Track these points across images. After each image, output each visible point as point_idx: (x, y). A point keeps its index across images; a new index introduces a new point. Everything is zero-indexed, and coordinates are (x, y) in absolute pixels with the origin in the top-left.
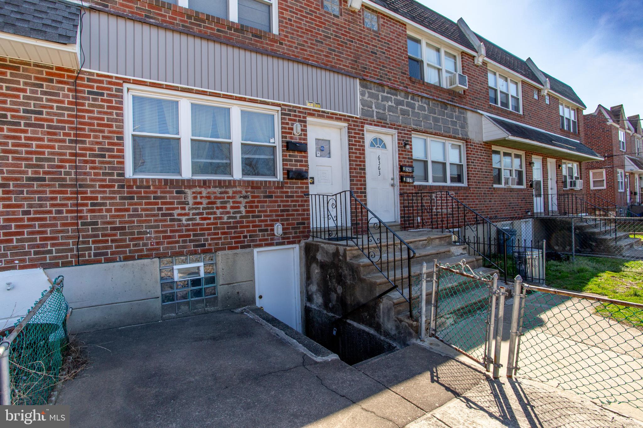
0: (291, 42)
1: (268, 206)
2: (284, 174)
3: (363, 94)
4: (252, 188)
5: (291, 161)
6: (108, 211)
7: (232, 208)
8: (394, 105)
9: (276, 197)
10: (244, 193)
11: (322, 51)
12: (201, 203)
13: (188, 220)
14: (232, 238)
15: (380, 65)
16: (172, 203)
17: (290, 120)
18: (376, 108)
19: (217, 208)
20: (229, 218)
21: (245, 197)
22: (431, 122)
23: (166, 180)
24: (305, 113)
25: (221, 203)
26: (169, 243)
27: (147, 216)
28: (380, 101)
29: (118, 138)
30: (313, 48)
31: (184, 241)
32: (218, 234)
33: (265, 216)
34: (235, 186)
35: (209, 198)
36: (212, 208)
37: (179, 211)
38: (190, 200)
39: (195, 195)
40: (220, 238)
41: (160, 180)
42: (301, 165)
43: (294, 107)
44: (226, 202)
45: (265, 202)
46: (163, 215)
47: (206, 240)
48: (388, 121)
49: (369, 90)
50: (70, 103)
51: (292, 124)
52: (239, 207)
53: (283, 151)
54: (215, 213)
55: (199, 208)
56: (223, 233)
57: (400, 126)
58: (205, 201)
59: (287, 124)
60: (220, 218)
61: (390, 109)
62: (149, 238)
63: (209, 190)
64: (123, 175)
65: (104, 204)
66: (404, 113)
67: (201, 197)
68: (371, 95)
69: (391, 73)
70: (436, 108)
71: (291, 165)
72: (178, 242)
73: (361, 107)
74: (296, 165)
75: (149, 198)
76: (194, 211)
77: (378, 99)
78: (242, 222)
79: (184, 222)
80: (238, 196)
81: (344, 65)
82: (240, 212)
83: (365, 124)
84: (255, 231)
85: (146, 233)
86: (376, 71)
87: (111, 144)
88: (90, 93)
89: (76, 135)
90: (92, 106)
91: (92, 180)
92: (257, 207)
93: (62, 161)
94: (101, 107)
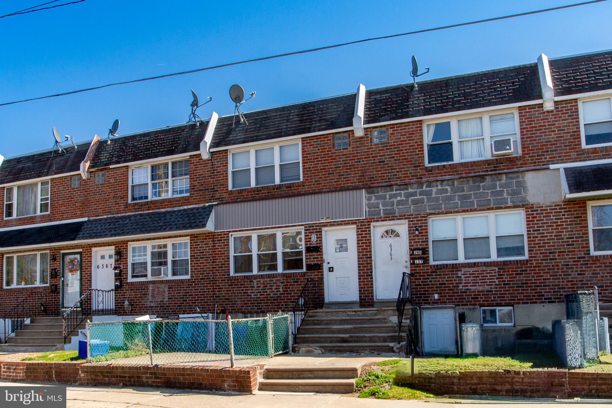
0: (310, 182)
1: (296, 288)
2: (307, 267)
3: (369, 199)
4: (286, 277)
5: (311, 258)
6: (224, 291)
7: (275, 289)
8: (404, 199)
9: (301, 282)
10: (282, 280)
11: (333, 179)
12: (260, 287)
13: (254, 295)
14: (275, 305)
15: (388, 170)
16: (248, 287)
17: (309, 233)
18: (383, 206)
19: (268, 289)
20: (274, 294)
21: (282, 283)
22: (457, 201)
23: (245, 276)
24: (321, 226)
25: (270, 286)
26: (246, 306)
27: (238, 293)
28: (387, 200)
29: (227, 259)
30: (327, 180)
31: (253, 306)
32: (268, 303)
33: (294, 293)
34: (277, 277)
35: (264, 284)
36: (265, 289)
37: (250, 291)
38: (256, 286)
39: (257, 282)
40: (269, 305)
41: (242, 276)
42: (317, 261)
43: (312, 224)
44: (272, 286)
45: (294, 285)
46: (244, 293)
47: (263, 306)
48: (397, 214)
49: (376, 194)
50: (212, 246)
51: (311, 235)
52: (279, 289)
53: (306, 253)
54: (267, 292)
55: (259, 289)
56: (271, 303)
57: (412, 215)
58: (262, 286)
59: (308, 236)
60: (269, 294)
61: (399, 203)
62: (238, 304)
63: (264, 280)
64: (229, 275)
65: (222, 288)
66: (415, 202)
67: (260, 284)
68: (377, 198)
69: (401, 171)
70: (465, 186)
71: (310, 261)
72: (250, 306)
73: (367, 209)
74: (314, 261)
75: (238, 285)
76: (257, 291)
77: (386, 198)
78: (281, 297)
79: (253, 296)
80: (278, 282)
81: (351, 183)
82: (279, 291)
83: (371, 222)
84: (288, 302)
85: (237, 301)
86: (384, 176)
87: (225, 261)
88: (218, 241)
89: (214, 260)
90: (218, 246)
91: (219, 278)
92: (289, 288)
93: (210, 271)
94: (221, 246)
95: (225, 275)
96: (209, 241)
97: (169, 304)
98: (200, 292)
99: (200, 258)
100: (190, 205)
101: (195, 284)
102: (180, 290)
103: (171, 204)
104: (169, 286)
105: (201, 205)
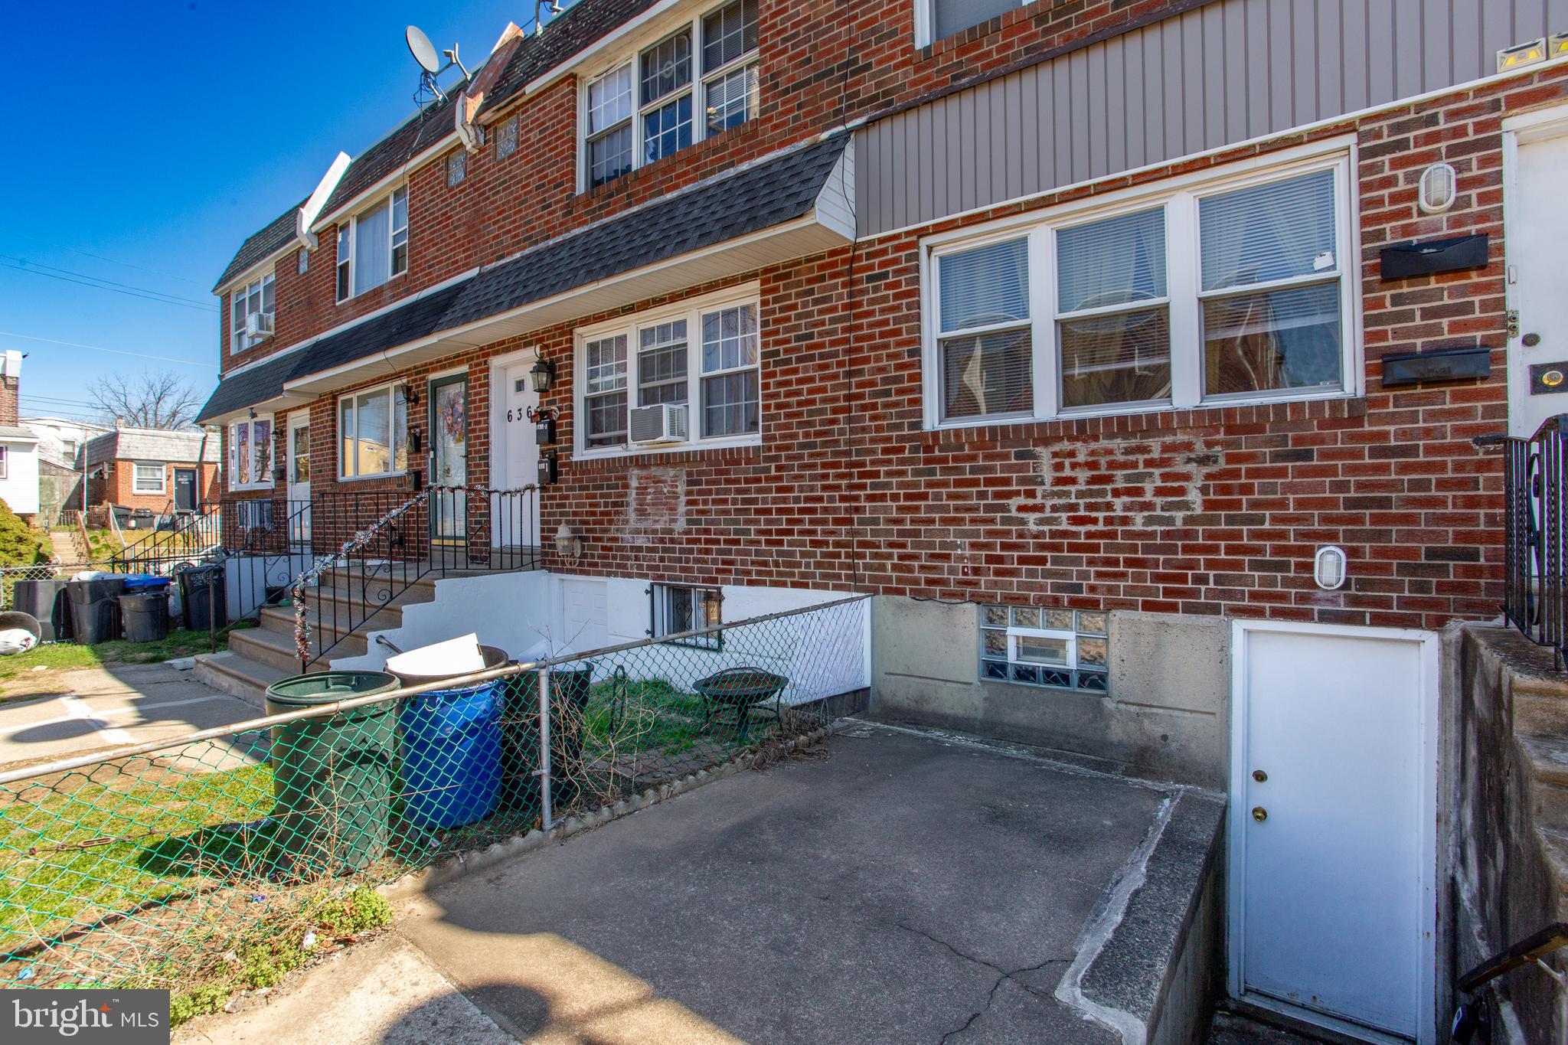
1: (1290, 489)
2: (1369, 371)
4: (1230, 430)
5: (1404, 317)
6: (895, 497)
7: (1159, 492)
9: (1327, 456)
10: (1200, 448)
12: (1072, 481)
13: (1041, 522)
14: (1158, 578)
16: (1007, 482)
17: (1400, 163)
19: (1116, 493)
20: (1149, 521)
21: (1203, 461)
23: (993, 430)
24: (1495, 106)
25: (1129, 478)
26: (998, 573)
27: (957, 509)
29: (911, 353)
31: (1031, 574)
32: (1116, 563)
33: (1278, 520)
34: (1168, 429)
35: (1092, 465)
36: (1102, 493)
37: (1022, 500)
38: (1048, 474)
39: (1058, 460)
40: (1122, 576)
41: (981, 431)
42: (1459, 328)
43: (1425, 105)
44: (1141, 477)
45: (1282, 473)
46: (988, 508)
47: (1084, 575)
50: (845, 307)
51: (1413, 178)
52: (1181, 491)
53: (1367, 288)
54: (1108, 507)
55: (1067, 494)
56: (1131, 563)
58: (1082, 475)
60: (1125, 521)
62: (961, 558)
63: (1093, 445)
64: (917, 425)
65: (888, 485)
67: (1074, 466)
71: (1399, 334)
72: (1017, 573)
74: (1430, 331)
75: (961, 470)
76: (1056, 501)
78: (1190, 535)
79: (1033, 527)
80: (1179, 457)
82: (1186, 506)
84: (1236, 566)
85: (955, 546)
87: (899, 367)
88: (870, 279)
89: (852, 362)
90: (872, 302)
91: (873, 441)
92: (1247, 489)
93: (835, 411)
94: (885, 299)
95: (899, 427)
96: (835, 287)
97: (689, 541)
98: (797, 500)
99: (799, 360)
100: (761, 154)
101: (779, 468)
102: (727, 491)
103: (697, 169)
104: (689, 474)
105: (803, 144)
